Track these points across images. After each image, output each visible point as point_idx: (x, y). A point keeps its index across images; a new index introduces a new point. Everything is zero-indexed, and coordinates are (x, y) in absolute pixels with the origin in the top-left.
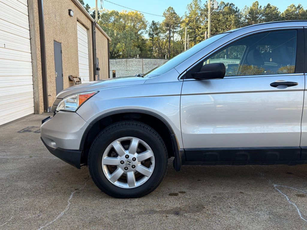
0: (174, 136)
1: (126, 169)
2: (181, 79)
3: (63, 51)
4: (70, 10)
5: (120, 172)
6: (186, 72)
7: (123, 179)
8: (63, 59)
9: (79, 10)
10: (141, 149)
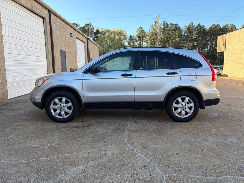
0: (80, 97)
1: (60, 110)
2: (84, 72)
3: (66, 56)
4: (71, 34)
5: (58, 111)
6: (86, 70)
7: (60, 114)
8: (66, 59)
9: (78, 33)
10: (67, 102)
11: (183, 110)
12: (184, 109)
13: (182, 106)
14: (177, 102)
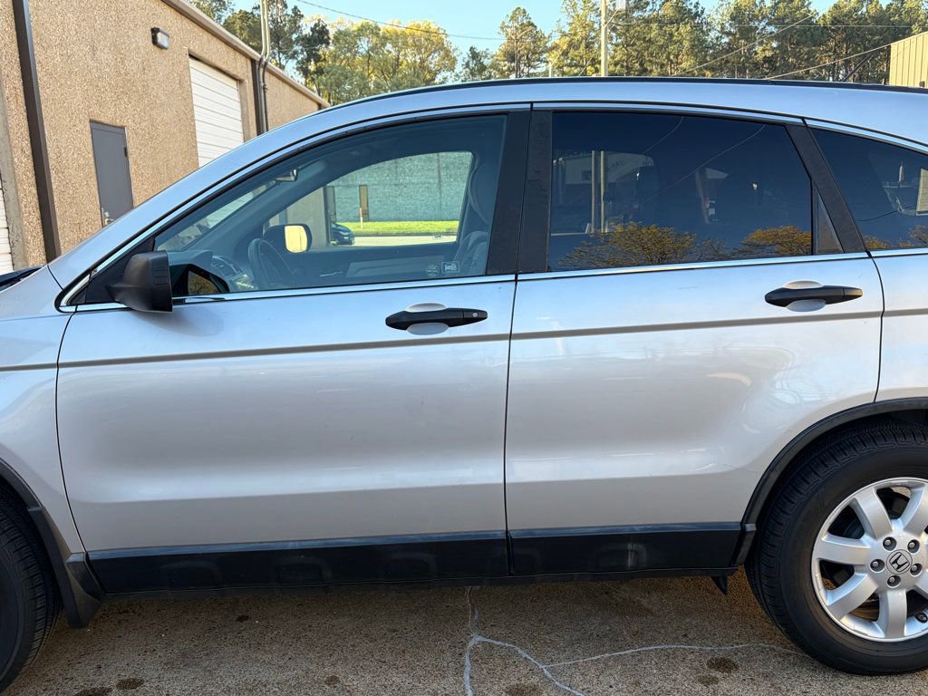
0: (42, 514)
2: (70, 303)
3: (130, 150)
4: (155, 31)
6: (86, 279)
9: (197, 29)
11: (896, 580)
12: (906, 576)
13: (885, 554)
14: (850, 525)
